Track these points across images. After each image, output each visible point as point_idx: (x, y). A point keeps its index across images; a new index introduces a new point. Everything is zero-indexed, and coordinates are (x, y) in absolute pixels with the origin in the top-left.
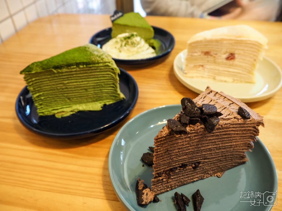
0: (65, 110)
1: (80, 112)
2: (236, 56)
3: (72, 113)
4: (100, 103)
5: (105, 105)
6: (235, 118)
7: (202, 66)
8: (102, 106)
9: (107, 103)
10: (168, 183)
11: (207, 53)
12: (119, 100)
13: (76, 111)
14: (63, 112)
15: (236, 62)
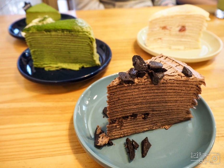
0: (52, 65)
1: (63, 69)
2: (187, 28)
3: (57, 69)
4: (80, 65)
5: (83, 67)
6: (179, 75)
7: (160, 39)
8: (81, 68)
9: (85, 66)
10: (121, 130)
11: (164, 28)
12: (94, 66)
13: (60, 68)
14: (50, 66)
15: (186, 33)
